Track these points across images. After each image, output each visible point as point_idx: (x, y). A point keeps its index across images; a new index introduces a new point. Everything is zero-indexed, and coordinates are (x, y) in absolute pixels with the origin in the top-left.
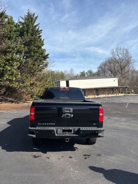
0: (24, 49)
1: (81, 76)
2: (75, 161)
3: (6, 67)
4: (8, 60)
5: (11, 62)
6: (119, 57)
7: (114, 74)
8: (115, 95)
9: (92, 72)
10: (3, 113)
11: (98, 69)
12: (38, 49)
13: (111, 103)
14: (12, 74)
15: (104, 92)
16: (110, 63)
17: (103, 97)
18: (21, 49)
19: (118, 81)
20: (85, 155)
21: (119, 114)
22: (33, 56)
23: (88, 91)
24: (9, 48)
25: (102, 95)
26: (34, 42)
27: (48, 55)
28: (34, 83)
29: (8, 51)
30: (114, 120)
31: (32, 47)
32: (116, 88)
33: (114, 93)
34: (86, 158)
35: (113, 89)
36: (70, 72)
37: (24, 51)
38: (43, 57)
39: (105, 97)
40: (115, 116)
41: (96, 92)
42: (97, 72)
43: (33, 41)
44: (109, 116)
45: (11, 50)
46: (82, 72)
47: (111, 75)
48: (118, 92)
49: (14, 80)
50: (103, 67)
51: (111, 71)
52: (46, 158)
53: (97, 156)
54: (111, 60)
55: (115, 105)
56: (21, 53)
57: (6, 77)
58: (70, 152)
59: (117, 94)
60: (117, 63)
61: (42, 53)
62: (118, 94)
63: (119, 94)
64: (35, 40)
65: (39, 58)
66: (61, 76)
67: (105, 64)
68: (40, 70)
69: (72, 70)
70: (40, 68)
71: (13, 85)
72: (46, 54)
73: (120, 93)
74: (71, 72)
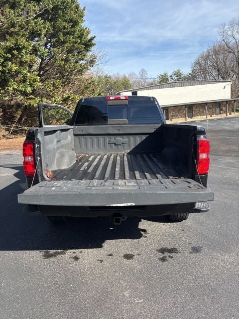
0: (45, 28)
1: (160, 82)
2: (138, 267)
3: (8, 65)
4: (9, 50)
5: (15, 52)
6: (234, 41)
7: (223, 75)
8: (223, 116)
9: (181, 75)
10: (11, 154)
11: (193, 68)
12: (73, 26)
13: (216, 131)
14: (24, 81)
15: (203, 112)
16: (216, 52)
17: (201, 121)
18: (38, 27)
19: (231, 89)
20: (162, 251)
21: (234, 151)
22: (64, 43)
23: (173, 110)
24: (13, 25)
25: (198, 117)
26: (63, 12)
27: (92, 39)
28: (69, 97)
29: (12, 32)
30: (224, 163)
31: (61, 23)
32: (227, 102)
33: (221, 112)
34: (163, 259)
35: (220, 105)
36: (139, 77)
37: (44, 31)
38: (84, 44)
39: (204, 121)
40: (225, 156)
41: (188, 112)
42: (190, 74)
43: (60, 9)
44: (213, 156)
45: (17, 29)
46: (161, 75)
47: (217, 78)
48: (231, 110)
49: (28, 91)
50: (203, 62)
51: (218, 71)
52: (70, 258)
53: (191, 253)
54: (220, 47)
55: (224, 134)
56: (39, 35)
57: (13, 85)
58: (128, 242)
59: (228, 114)
60: (231, 52)
61: (81, 36)
62: (230, 114)
63: (232, 114)
64: (65, 8)
65: (76, 45)
66: (123, 85)
67: (207, 57)
68: (80, 72)
69: (143, 71)
70: (78, 67)
71: (30, 103)
72: (89, 37)
73: (233, 111)
74: (142, 76)
